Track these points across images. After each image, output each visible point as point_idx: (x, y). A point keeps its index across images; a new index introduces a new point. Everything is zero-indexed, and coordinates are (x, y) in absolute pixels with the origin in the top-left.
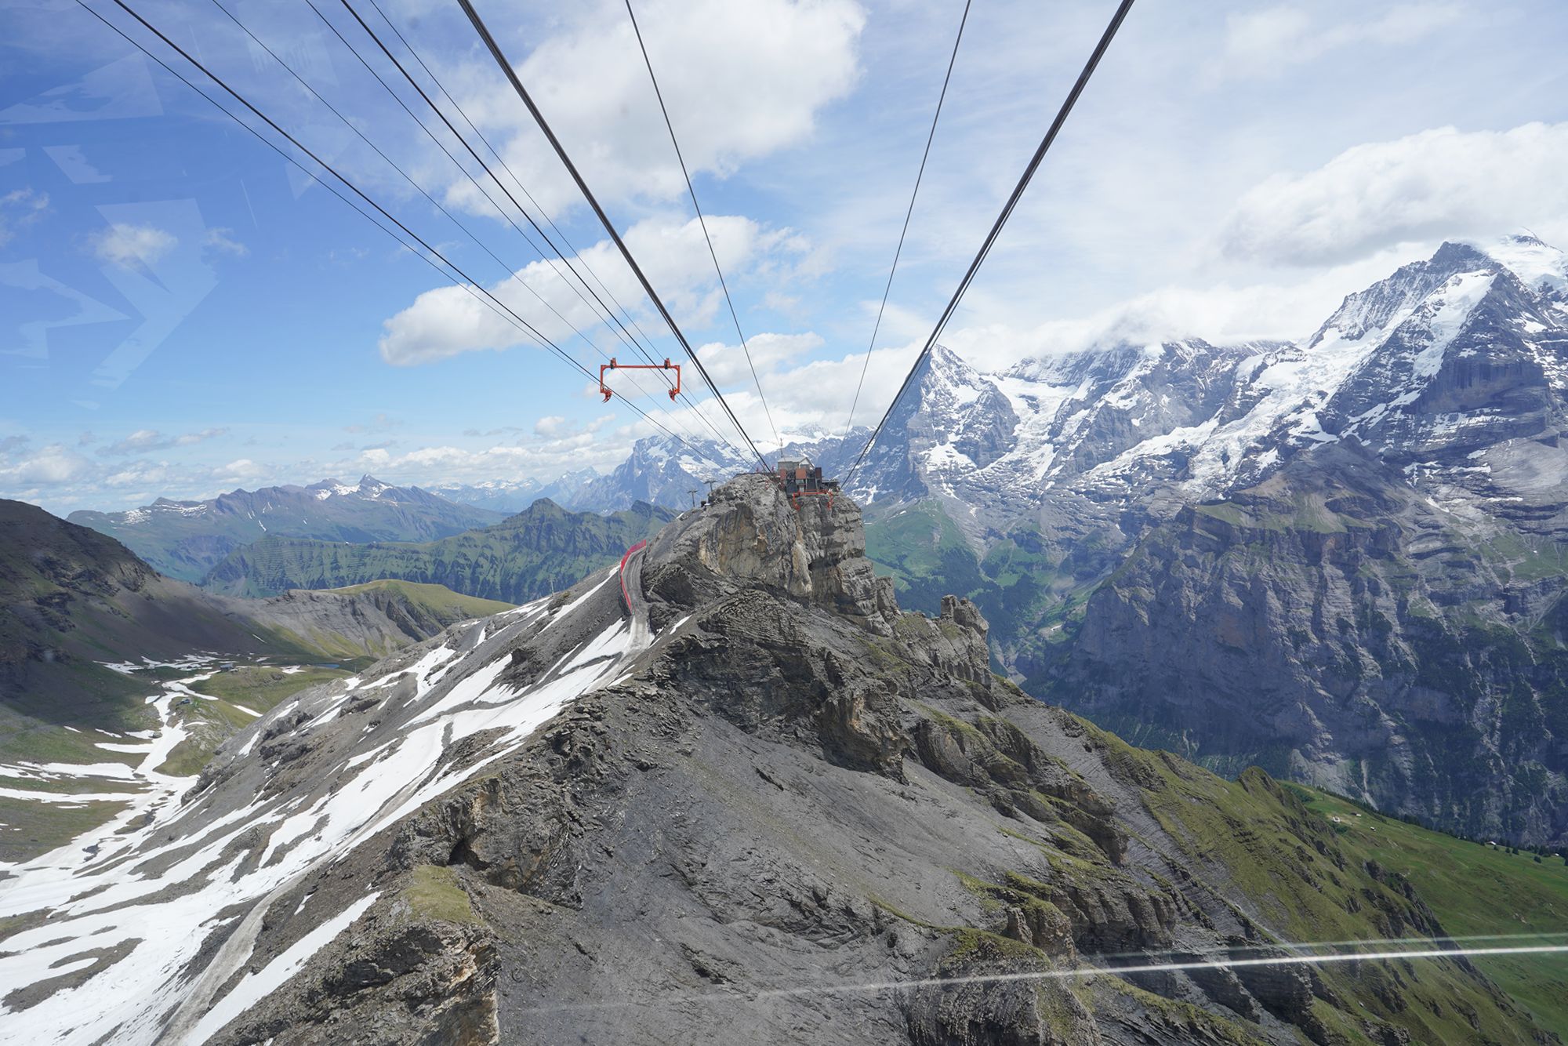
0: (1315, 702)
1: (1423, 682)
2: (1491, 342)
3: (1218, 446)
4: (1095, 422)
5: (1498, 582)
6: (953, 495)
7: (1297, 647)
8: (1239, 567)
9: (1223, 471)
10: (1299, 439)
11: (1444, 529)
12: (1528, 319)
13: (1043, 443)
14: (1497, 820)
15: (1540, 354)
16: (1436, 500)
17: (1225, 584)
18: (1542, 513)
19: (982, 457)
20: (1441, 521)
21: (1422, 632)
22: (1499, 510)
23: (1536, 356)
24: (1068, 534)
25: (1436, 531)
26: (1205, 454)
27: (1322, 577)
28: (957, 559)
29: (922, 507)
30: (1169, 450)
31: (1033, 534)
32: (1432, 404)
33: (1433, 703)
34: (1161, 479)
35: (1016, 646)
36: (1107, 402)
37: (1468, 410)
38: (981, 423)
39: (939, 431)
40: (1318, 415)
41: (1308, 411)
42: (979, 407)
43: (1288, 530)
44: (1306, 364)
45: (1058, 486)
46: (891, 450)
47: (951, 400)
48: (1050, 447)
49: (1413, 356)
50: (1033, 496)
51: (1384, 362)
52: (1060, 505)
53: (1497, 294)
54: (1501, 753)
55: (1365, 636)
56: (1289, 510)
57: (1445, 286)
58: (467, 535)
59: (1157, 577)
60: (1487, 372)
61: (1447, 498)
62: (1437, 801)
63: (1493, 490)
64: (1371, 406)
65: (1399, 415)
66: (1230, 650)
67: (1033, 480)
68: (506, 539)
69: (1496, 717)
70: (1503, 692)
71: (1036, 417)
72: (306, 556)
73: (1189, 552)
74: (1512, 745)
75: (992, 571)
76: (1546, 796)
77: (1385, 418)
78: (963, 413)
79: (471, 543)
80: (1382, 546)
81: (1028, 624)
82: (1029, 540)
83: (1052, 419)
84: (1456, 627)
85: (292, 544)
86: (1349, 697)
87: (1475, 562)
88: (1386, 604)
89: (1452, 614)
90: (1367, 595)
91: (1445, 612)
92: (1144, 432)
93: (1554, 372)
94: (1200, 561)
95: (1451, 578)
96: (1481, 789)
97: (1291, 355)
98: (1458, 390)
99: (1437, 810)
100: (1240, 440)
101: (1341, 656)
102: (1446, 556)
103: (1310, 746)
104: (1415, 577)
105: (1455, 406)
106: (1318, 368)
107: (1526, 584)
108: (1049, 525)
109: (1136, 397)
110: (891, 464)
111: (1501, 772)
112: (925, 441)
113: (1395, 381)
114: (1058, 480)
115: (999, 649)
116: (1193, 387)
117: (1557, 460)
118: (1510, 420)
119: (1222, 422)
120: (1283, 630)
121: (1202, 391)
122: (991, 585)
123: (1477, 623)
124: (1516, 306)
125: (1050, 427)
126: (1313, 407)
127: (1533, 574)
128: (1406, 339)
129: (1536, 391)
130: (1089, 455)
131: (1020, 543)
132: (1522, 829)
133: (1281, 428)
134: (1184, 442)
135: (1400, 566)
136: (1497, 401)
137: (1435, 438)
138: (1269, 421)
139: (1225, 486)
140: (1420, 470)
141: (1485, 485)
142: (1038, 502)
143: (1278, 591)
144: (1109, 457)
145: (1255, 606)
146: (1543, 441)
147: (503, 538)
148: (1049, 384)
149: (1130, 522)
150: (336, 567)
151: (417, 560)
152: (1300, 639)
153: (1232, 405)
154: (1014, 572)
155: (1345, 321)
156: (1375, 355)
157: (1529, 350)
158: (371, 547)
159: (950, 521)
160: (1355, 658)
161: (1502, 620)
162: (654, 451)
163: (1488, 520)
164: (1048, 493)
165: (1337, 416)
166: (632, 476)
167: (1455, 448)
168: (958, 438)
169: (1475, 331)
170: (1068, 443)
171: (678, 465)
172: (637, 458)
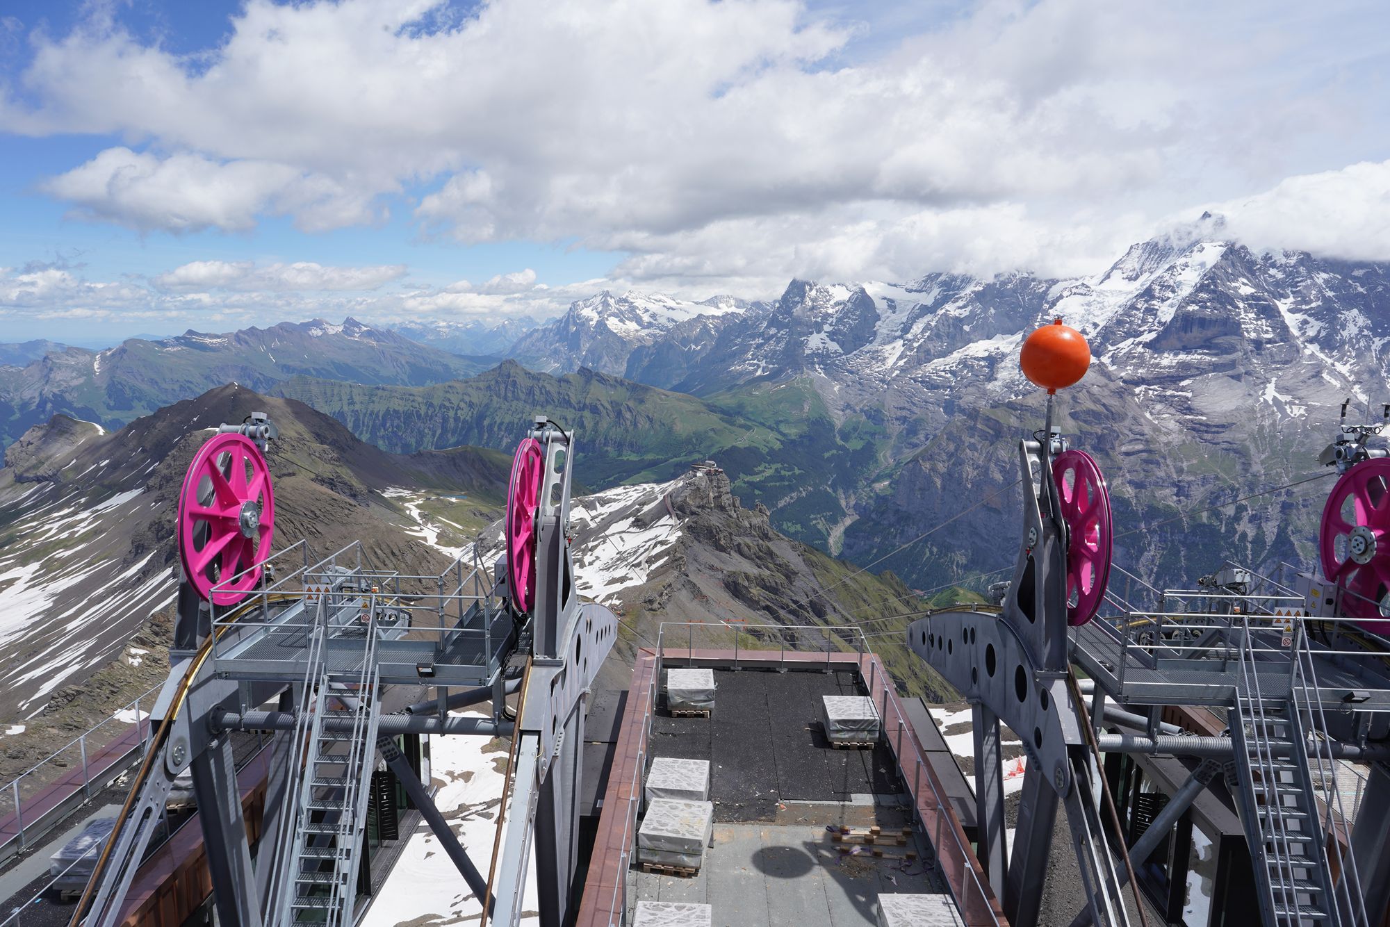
2: (1210, 300)
4: (935, 326)
5: (1175, 476)
6: (823, 375)
9: (1017, 377)
11: (1147, 436)
12: (1244, 284)
13: (896, 338)
15: (1246, 311)
16: (1151, 413)
17: (992, 465)
18: (1216, 429)
19: (848, 346)
20: (1147, 430)
21: (1119, 505)
22: (1190, 425)
23: (1242, 313)
24: (905, 413)
25: (1142, 438)
26: (1007, 363)
28: (820, 426)
29: (798, 383)
30: (986, 354)
31: (878, 411)
32: (1163, 342)
34: (977, 376)
35: (855, 494)
36: (947, 311)
37: (1187, 349)
38: (849, 318)
39: (816, 321)
42: (849, 305)
44: (1092, 299)
45: (902, 375)
46: (779, 332)
47: (828, 298)
48: (901, 342)
49: (1160, 304)
50: (883, 381)
51: (1139, 306)
52: (901, 392)
53: (1224, 262)
57: (1192, 252)
58: (451, 384)
59: (951, 455)
60: (1203, 322)
61: (1159, 413)
63: (1190, 410)
64: (1124, 339)
65: (1140, 349)
66: (991, 510)
67: (884, 367)
68: (480, 389)
69: (1155, 565)
70: (1163, 549)
71: (893, 316)
72: (329, 394)
73: (972, 440)
74: (1161, 583)
75: (845, 436)
77: (1130, 350)
78: (837, 308)
79: (455, 391)
80: (1103, 445)
81: (867, 479)
82: (875, 415)
83: (904, 320)
84: (1141, 504)
85: (318, 383)
87: (1161, 460)
89: (1139, 495)
91: (1136, 493)
92: (972, 336)
93: (1252, 326)
94: (979, 447)
95: (1144, 471)
97: (1083, 291)
98: (1182, 334)
102: (1144, 455)
104: (1120, 469)
105: (1179, 345)
106: (1099, 303)
107: (1192, 478)
108: (891, 405)
109: (970, 308)
110: (778, 344)
111: (1150, 600)
112: (805, 330)
113: (1144, 321)
114: (903, 370)
115: (843, 496)
116: (1013, 303)
117: (1239, 391)
118: (1213, 360)
121: (1020, 306)
122: (843, 448)
123: (1154, 502)
124: (1237, 272)
125: (902, 325)
126: (1087, 334)
127: (1198, 472)
128: (1157, 291)
129: (1233, 339)
130: (928, 352)
131: (869, 417)
134: (998, 349)
135: (1112, 460)
136: (1207, 345)
137: (1161, 368)
139: (1016, 388)
140: (1146, 391)
141: (1186, 406)
142: (885, 386)
144: (944, 354)
145: (1010, 481)
146: (1232, 377)
147: (478, 388)
148: (906, 290)
149: (950, 407)
150: (351, 402)
151: (413, 401)
153: (1033, 326)
154: (862, 439)
155: (1128, 265)
156: (1135, 300)
157: (1238, 308)
158: (378, 388)
159: (818, 396)
161: (1172, 502)
162: (587, 312)
163: (1181, 431)
164: (894, 379)
165: (1101, 343)
166: (568, 332)
167: (1173, 377)
168: (831, 329)
169: (1201, 292)
170: (913, 340)
171: (606, 325)
172: (572, 317)
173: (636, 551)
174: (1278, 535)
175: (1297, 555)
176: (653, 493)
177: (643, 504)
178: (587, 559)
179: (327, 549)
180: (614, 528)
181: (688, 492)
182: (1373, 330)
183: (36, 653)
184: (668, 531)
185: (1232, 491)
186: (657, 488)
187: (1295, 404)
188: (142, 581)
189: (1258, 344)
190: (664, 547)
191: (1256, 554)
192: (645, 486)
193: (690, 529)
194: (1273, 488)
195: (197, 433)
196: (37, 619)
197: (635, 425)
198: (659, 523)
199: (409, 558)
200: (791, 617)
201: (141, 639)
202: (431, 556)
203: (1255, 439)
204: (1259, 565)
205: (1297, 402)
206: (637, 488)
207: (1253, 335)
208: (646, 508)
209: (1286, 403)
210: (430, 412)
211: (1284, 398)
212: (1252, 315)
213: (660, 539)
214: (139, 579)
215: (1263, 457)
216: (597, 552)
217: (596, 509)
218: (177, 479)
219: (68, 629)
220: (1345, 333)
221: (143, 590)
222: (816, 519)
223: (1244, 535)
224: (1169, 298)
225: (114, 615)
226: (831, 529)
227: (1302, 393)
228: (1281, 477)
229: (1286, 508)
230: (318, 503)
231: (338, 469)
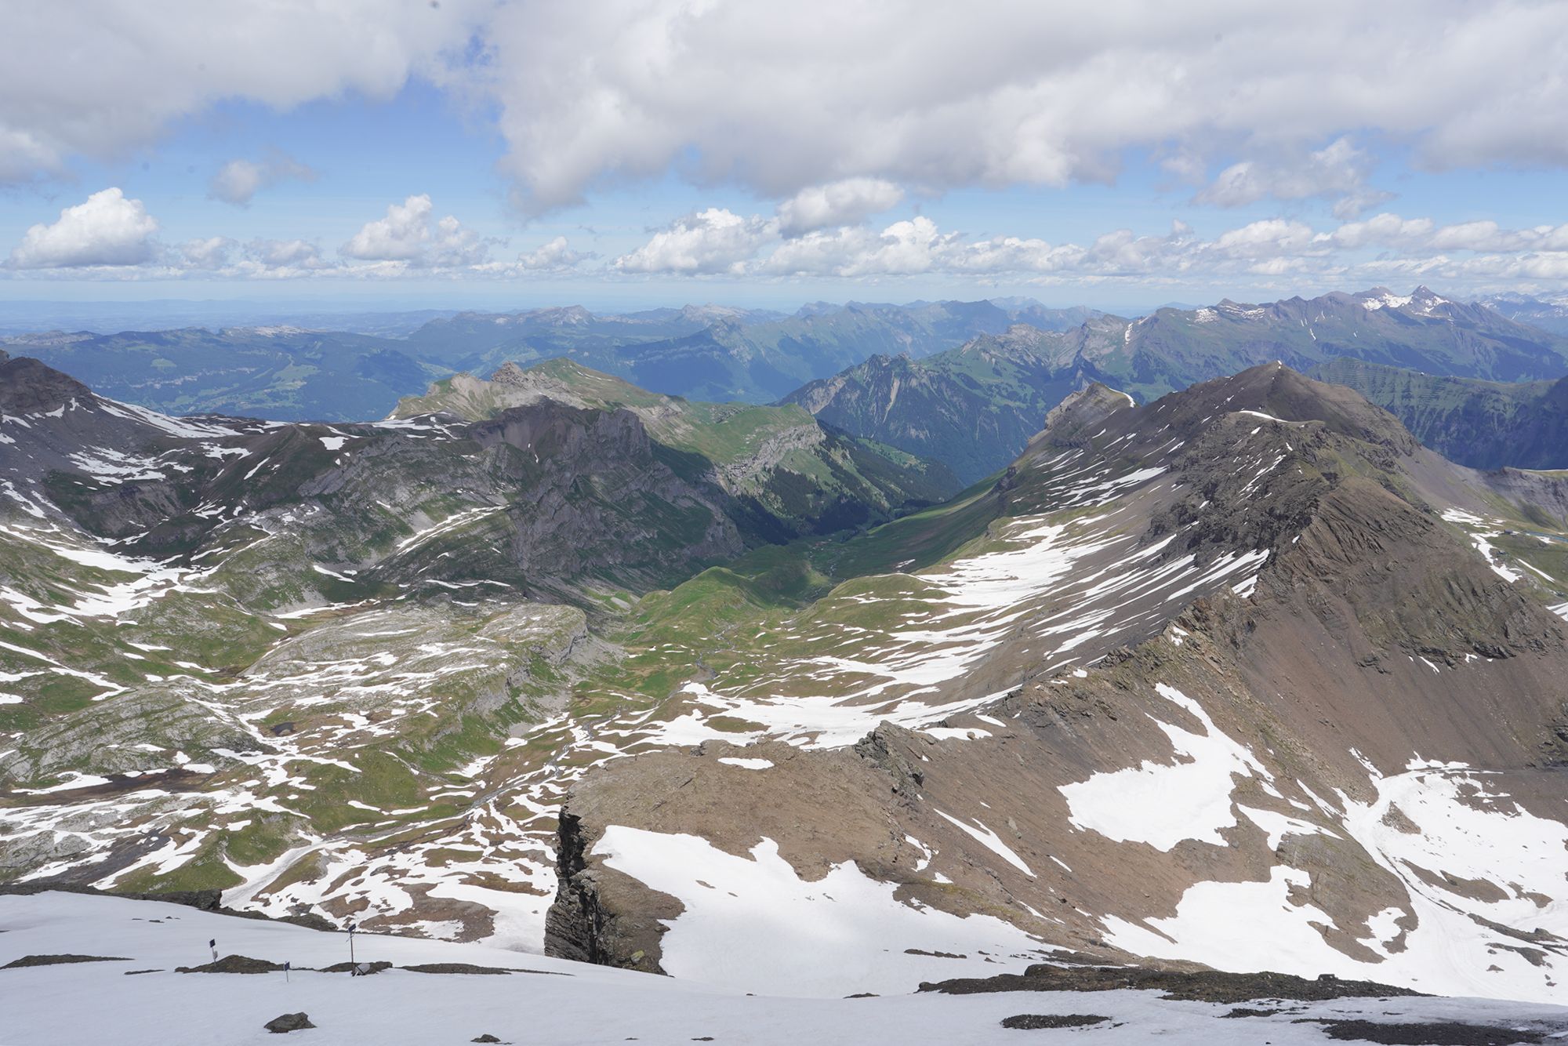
72: (1379, 382)
85: (1366, 367)
151: (1497, 400)
158: (1447, 380)
179: (1388, 569)
183: (1058, 611)
188: (1161, 562)
195: (1231, 414)
196: (1058, 578)
199: (1495, 602)
201: (1184, 620)
202: (1527, 607)
214: (1158, 560)
218: (1202, 462)
219: (1087, 595)
221: (1161, 572)
225: (1132, 591)
230: (1385, 514)
231: (1389, 477)
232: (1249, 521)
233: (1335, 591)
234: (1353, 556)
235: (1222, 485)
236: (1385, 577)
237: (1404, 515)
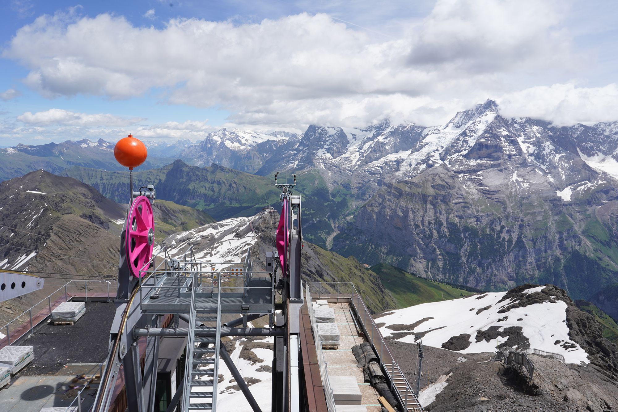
0: (419, 245)
1: (449, 241)
2: (490, 137)
3: (409, 161)
4: (373, 146)
5: (475, 213)
6: (324, 168)
7: (416, 229)
8: (403, 204)
9: (409, 169)
10: (433, 162)
11: (464, 196)
12: (504, 130)
13: (356, 152)
14: (462, 280)
15: (504, 142)
16: (466, 186)
17: (398, 209)
18: (492, 193)
19: (335, 155)
20: (464, 193)
21: (452, 226)
22: (482, 191)
24: (360, 185)
25: (462, 196)
26: (405, 163)
27: (426, 208)
28: (322, 191)
29: (312, 171)
30: (396, 159)
31: (348, 184)
32: (471, 155)
33: (451, 247)
34: (392, 169)
35: (338, 222)
36: (378, 140)
37: (480, 158)
38: (335, 142)
39: (321, 144)
40: (440, 154)
41: (437, 153)
42: (336, 136)
43: (419, 193)
44: (441, 135)
45: (359, 168)
46: (304, 148)
47: (326, 133)
48: (358, 153)
49: (469, 138)
50: (350, 171)
51: (460, 139)
52: (358, 176)
53: (496, 121)
54: (467, 262)
55: (436, 227)
56: (421, 187)
57: (482, 116)
58: (150, 171)
59: (380, 204)
60: (487, 147)
61: (469, 186)
62: (447, 275)
63: (482, 184)
64: (454, 153)
65: (461, 158)
66: (397, 228)
67: (351, 165)
68: (165, 173)
69: (467, 252)
70: (471, 245)
71: (355, 142)
72: (90, 175)
73: (389, 198)
74: (470, 260)
75: (334, 196)
76: (476, 274)
77: (457, 158)
78: (330, 138)
79: (152, 174)
80: (445, 200)
81: (343, 215)
82: (347, 186)
83: (360, 144)
84: (461, 226)
85: (85, 170)
86: (428, 244)
87: (470, 206)
88: (443, 218)
89: (461, 222)
90: (438, 214)
91: (459, 221)
92: (389, 151)
93: (507, 148)
94: (392, 201)
95: (463, 211)
96: (459, 272)
97: (437, 132)
98: (478, 151)
99: (447, 277)
100: (416, 160)
101: (428, 232)
102: (463, 204)
103: (416, 258)
104: (452, 210)
105: (477, 156)
106: (444, 137)
107: (483, 214)
108: (354, 183)
109: (389, 139)
110: (303, 154)
111: (465, 267)
112: (316, 147)
113: (463, 146)
114: (359, 166)
115: (333, 222)
116: (407, 137)
117: (502, 177)
118: (492, 163)
119: (412, 152)
120: (412, 223)
121: (410, 138)
122: (333, 201)
123: (467, 225)
124: (501, 125)
125: (359, 146)
126: (439, 151)
127: (485, 211)
128: (468, 133)
129: (499, 154)
130: (370, 158)
131: (344, 187)
132: (468, 283)
133: (429, 157)
134: (401, 157)
135: (449, 206)
136: (489, 156)
137: (470, 166)
138: (426, 154)
139: (409, 175)
140: (464, 176)
141: (480, 183)
142: (352, 173)
143: (413, 211)
144: (377, 159)
145: (406, 216)
146: (499, 170)
147: (163, 173)
148: (361, 130)
149: (380, 183)
150: (102, 179)
152: (417, 226)
153: (416, 147)
154: (341, 197)
155: (456, 121)
156: (459, 136)
157: (501, 140)
158: (115, 172)
159: (321, 177)
160: (432, 233)
161: (474, 224)
162: (215, 138)
163: (478, 194)
164: (355, 170)
165: (445, 155)
166: (207, 147)
167: (474, 170)
168: (327, 147)
169: (486, 133)
170: (364, 153)
171: (224, 144)
172: (209, 140)
173: (236, 248)
174: (518, 238)
175: (526, 247)
176: (245, 221)
177: (240, 227)
178: (213, 252)
179: (86, 249)
180: (227, 238)
181: (260, 221)
182: (556, 151)
184: (251, 239)
185: (499, 219)
186: (246, 219)
187: (525, 182)
189: (510, 156)
190: (250, 246)
191: (509, 247)
192: (241, 218)
193: (261, 238)
194: (516, 218)
195: (23, 193)
197: (238, 190)
198: (247, 236)
200: (308, 277)
203: (508, 197)
204: (510, 252)
205: (525, 181)
206: (237, 219)
207: (508, 152)
208: (241, 229)
209: (521, 182)
210: (140, 184)
211: (520, 180)
212: (507, 144)
213: (247, 243)
215: (512, 205)
216: (218, 249)
217: (218, 229)
218: (11, 216)
220: (544, 152)
222: (321, 233)
223: (504, 239)
224: (473, 136)
226: (327, 237)
227: (527, 178)
228: (519, 214)
229: (521, 227)
230: (81, 227)
231: (94, 211)
232: (31, 239)
233: (65, 263)
234: (71, 247)
235: (19, 225)
236: (85, 252)
237: (89, 227)
